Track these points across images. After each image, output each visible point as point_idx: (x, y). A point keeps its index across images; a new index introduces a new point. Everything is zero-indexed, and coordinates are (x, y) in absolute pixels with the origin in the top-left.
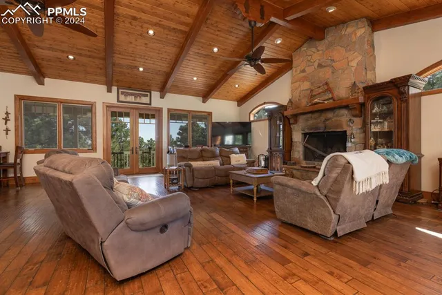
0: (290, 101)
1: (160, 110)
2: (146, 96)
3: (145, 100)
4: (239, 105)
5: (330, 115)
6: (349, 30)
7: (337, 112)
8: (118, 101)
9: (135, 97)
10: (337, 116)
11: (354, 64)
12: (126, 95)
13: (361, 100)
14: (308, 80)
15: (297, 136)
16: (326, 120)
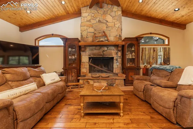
5: (106, 49)
10: (110, 49)
14: (92, 27)
15: (85, 59)
16: (104, 51)
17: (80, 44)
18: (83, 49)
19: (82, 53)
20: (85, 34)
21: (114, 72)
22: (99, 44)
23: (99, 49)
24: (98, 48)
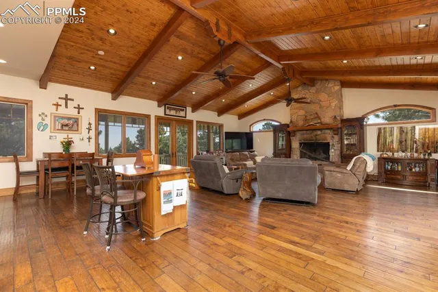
0: (291, 122)
1: (191, 122)
2: (183, 110)
3: (182, 114)
4: (239, 119)
5: (319, 132)
6: (330, 85)
7: (323, 131)
8: (165, 114)
9: (176, 111)
10: (324, 133)
11: (333, 104)
12: (170, 109)
13: (340, 126)
14: (303, 110)
15: (295, 145)
16: (316, 135)
17: (289, 129)
18: (292, 134)
19: (291, 138)
20: (295, 118)
21: (331, 160)
22: (309, 128)
23: (311, 134)
24: (308, 132)
